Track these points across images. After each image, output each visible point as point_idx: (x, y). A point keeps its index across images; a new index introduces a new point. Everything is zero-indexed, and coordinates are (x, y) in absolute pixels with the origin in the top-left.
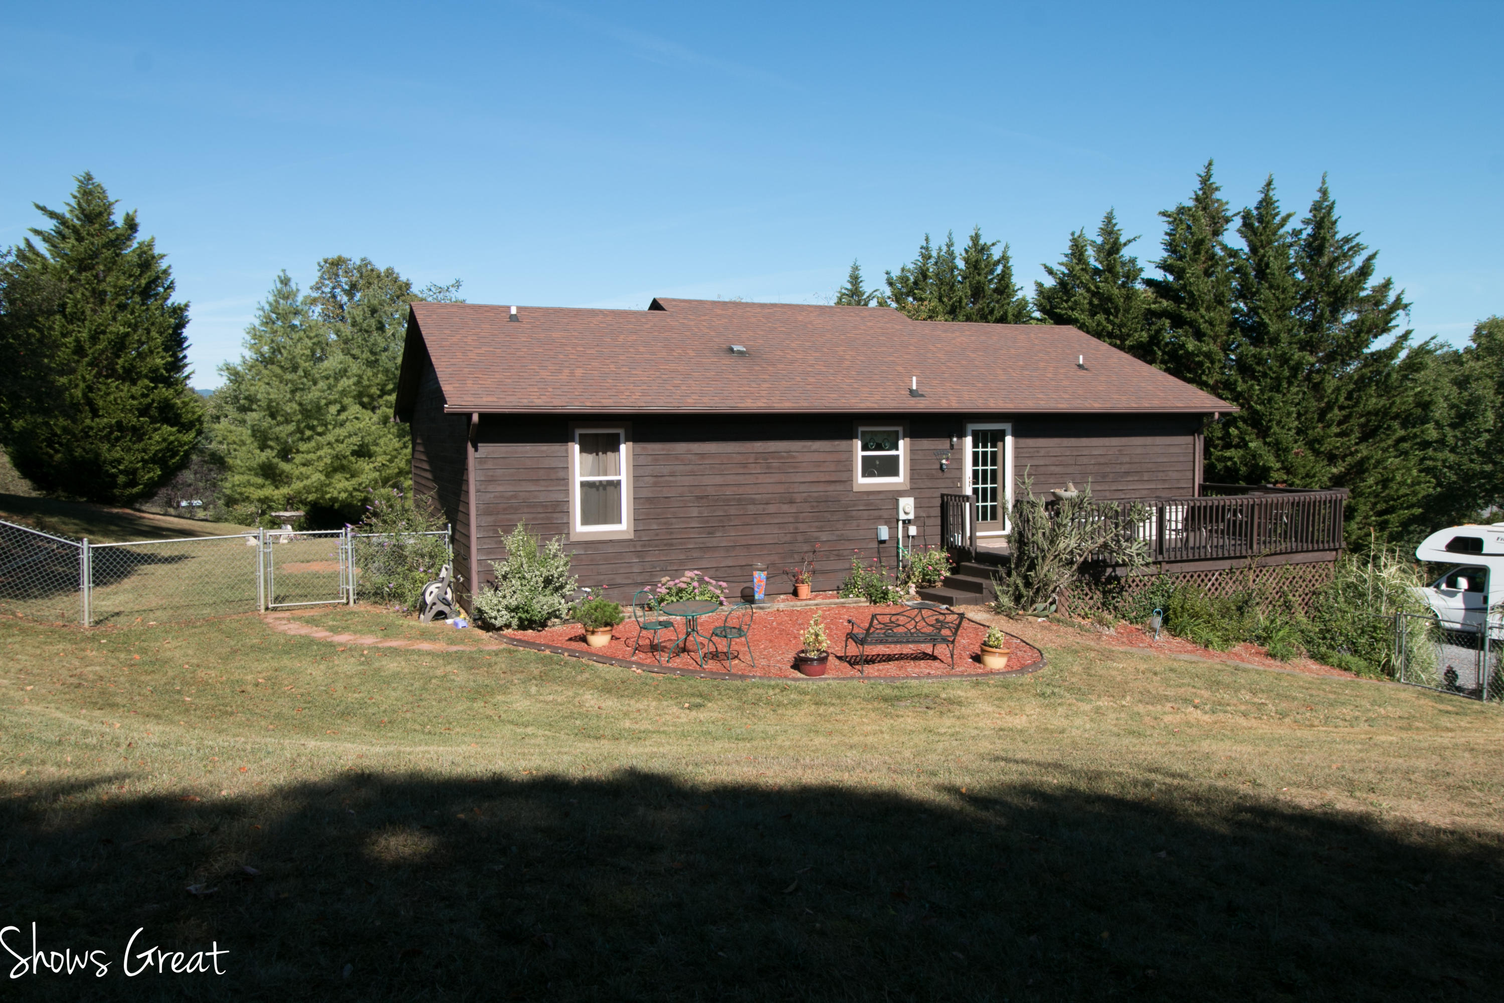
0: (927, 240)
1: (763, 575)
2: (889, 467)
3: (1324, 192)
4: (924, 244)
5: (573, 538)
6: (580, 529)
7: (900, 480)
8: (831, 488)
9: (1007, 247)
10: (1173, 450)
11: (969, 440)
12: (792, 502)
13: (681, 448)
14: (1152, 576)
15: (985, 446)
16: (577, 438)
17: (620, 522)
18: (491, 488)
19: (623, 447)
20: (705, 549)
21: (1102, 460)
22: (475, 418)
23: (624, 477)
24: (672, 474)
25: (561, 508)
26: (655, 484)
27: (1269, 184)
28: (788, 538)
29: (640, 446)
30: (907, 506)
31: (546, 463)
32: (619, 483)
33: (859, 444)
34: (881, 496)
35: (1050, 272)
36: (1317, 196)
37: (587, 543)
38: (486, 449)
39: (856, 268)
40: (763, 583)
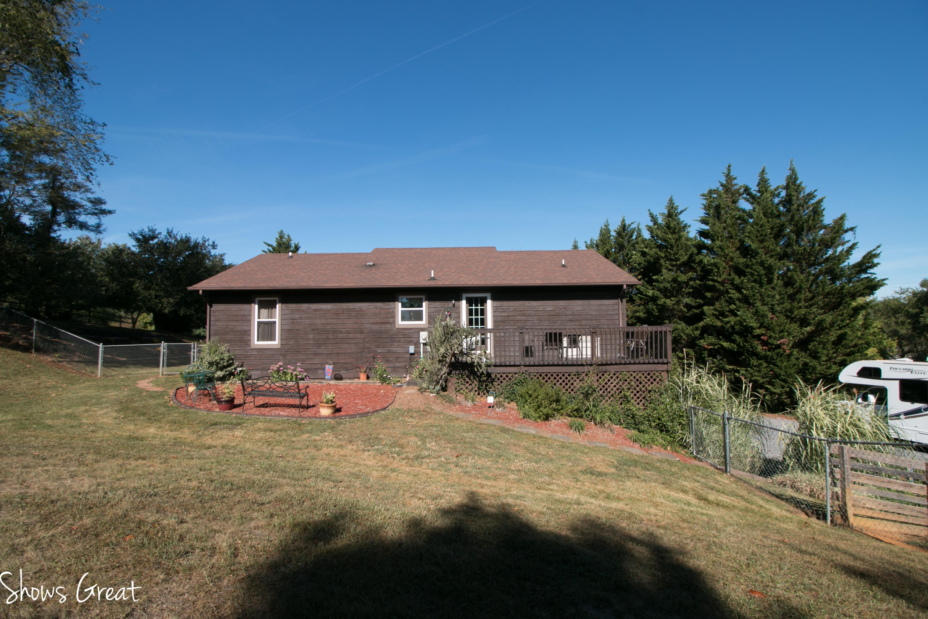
1: (331, 367)
2: (418, 316)
3: (792, 170)
5: (252, 347)
6: (256, 343)
7: (424, 322)
8: (384, 326)
10: (602, 308)
11: (464, 303)
12: (362, 333)
13: (305, 306)
14: (516, 374)
15: (477, 305)
16: (257, 302)
17: (275, 340)
18: (217, 323)
19: (278, 306)
20: (316, 354)
21: (552, 313)
22: (201, 292)
23: (277, 320)
24: (301, 318)
25: (248, 333)
26: (292, 323)
27: (763, 171)
28: (360, 350)
29: (284, 306)
30: (424, 335)
31: (242, 313)
32: (275, 322)
33: (400, 304)
34: (412, 331)
36: (788, 173)
37: (259, 349)
38: (216, 307)
40: (331, 371)
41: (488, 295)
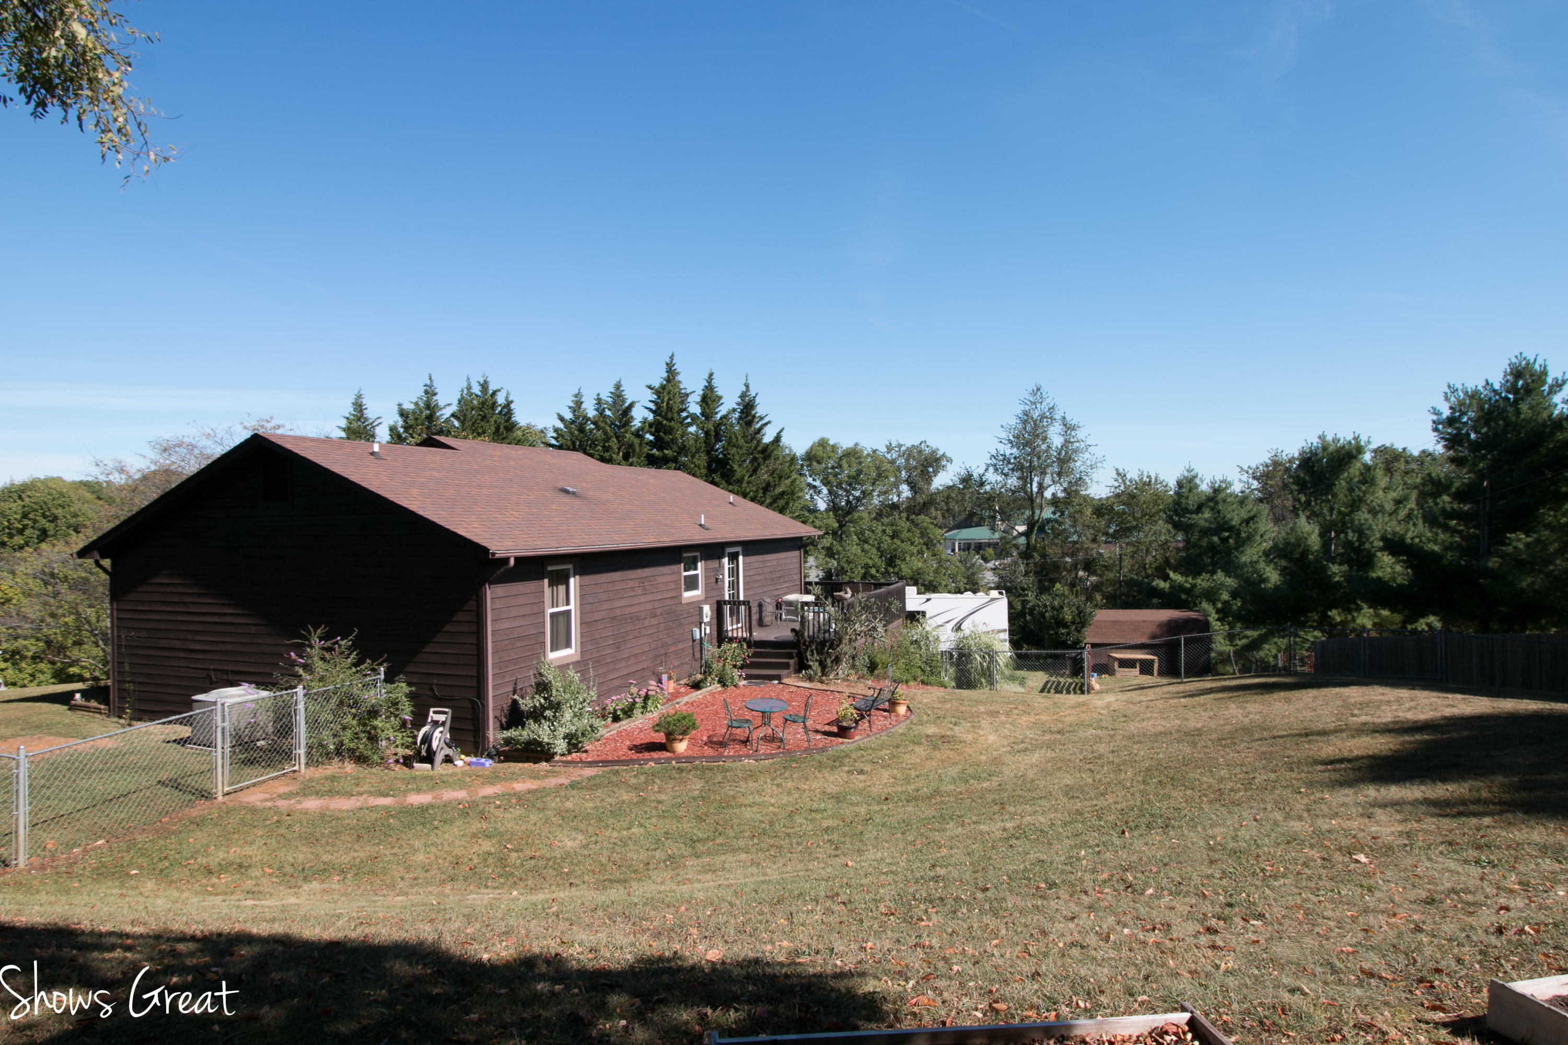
0: (430, 379)
2: (695, 583)
3: (747, 386)
4: (428, 382)
5: (548, 664)
6: (551, 656)
7: (701, 592)
8: (672, 602)
9: (508, 394)
10: (793, 560)
11: (726, 561)
12: (655, 616)
15: (732, 564)
16: (548, 574)
17: (572, 647)
18: (498, 627)
19: (572, 581)
21: (772, 570)
22: (512, 562)
23: (573, 607)
24: (599, 601)
25: (539, 639)
26: (590, 610)
27: (711, 375)
29: (580, 579)
30: (708, 611)
31: (531, 599)
32: (569, 612)
33: (682, 567)
34: (694, 606)
35: (562, 419)
36: (744, 389)
38: (494, 590)
39: (359, 396)
41: (738, 549)
